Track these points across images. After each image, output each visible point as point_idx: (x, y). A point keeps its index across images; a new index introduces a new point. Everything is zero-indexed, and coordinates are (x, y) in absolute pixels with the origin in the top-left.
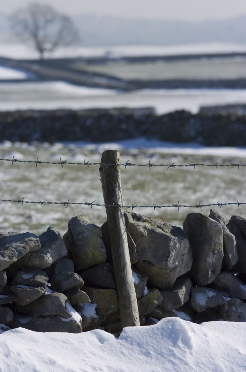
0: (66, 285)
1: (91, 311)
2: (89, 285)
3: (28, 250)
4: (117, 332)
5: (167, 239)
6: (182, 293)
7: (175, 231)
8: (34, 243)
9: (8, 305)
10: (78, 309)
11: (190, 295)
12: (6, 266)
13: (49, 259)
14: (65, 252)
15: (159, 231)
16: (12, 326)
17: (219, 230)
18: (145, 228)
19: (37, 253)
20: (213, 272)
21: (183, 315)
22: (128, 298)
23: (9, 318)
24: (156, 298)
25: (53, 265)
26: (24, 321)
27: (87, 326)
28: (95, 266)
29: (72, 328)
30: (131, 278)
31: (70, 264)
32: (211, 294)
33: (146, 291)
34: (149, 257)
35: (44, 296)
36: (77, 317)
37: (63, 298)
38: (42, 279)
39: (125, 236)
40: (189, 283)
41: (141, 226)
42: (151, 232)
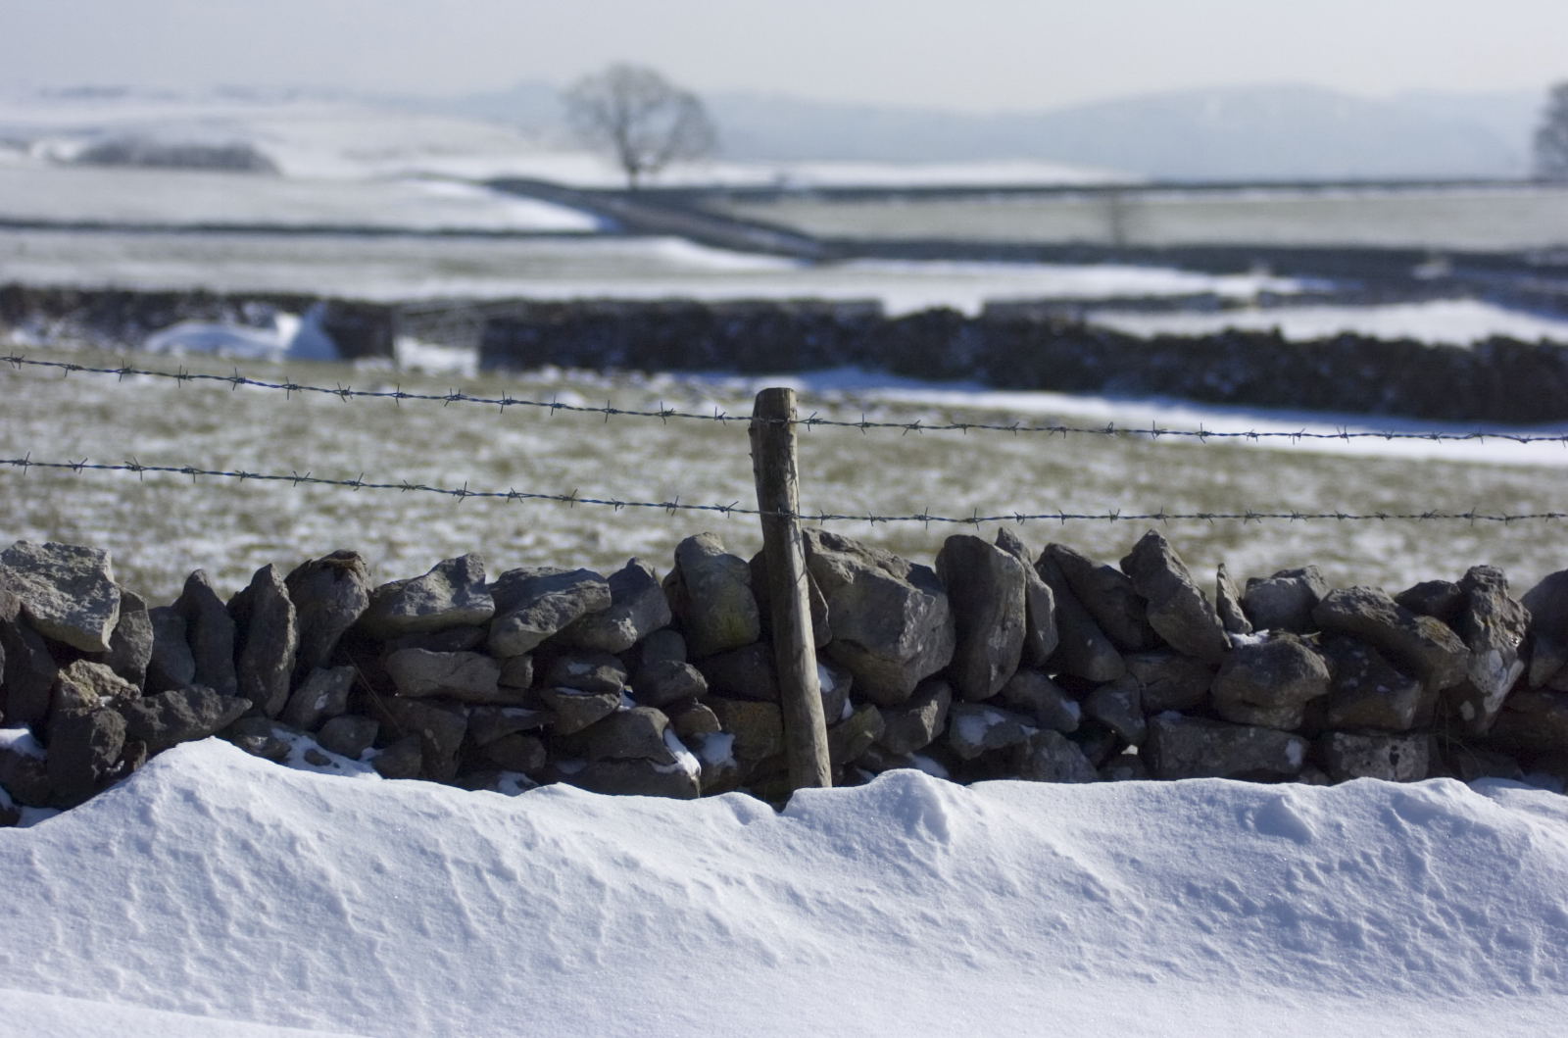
0: (667, 689)
1: (722, 751)
2: (720, 692)
3: (582, 608)
4: (779, 800)
5: (899, 593)
6: (929, 715)
7: (918, 575)
8: (596, 594)
9: (535, 732)
10: (693, 745)
11: (947, 720)
12: (533, 644)
13: (630, 630)
14: (666, 617)
15: (883, 573)
16: (540, 778)
17: (1016, 577)
18: (850, 566)
19: (602, 616)
20: (1002, 669)
21: (932, 764)
22: (807, 723)
23: (537, 761)
24: (871, 725)
25: (639, 645)
26: (569, 769)
27: (712, 784)
28: (732, 650)
29: (678, 787)
30: (814, 678)
31: (678, 643)
32: (994, 718)
33: (848, 708)
34: (857, 633)
35: (615, 713)
36: (689, 763)
37: (659, 719)
38: (612, 675)
39: (803, 584)
40: (945, 692)
41: (841, 561)
42: (863, 576)
